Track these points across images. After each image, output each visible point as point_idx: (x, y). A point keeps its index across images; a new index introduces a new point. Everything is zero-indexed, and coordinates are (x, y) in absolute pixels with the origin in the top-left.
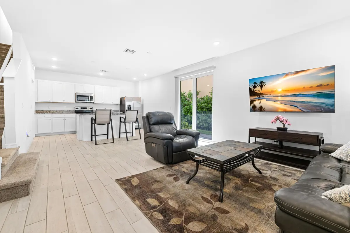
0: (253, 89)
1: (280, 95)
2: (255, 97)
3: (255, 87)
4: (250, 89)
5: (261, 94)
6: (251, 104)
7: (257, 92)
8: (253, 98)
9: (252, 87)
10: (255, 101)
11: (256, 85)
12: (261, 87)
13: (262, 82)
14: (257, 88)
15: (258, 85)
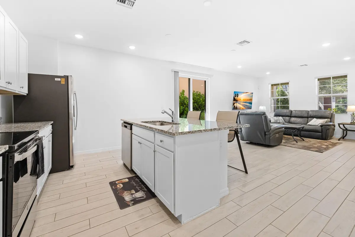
5: (237, 100)
9: (234, 96)
12: (237, 97)
13: (238, 94)
14: (236, 97)
15: (236, 95)
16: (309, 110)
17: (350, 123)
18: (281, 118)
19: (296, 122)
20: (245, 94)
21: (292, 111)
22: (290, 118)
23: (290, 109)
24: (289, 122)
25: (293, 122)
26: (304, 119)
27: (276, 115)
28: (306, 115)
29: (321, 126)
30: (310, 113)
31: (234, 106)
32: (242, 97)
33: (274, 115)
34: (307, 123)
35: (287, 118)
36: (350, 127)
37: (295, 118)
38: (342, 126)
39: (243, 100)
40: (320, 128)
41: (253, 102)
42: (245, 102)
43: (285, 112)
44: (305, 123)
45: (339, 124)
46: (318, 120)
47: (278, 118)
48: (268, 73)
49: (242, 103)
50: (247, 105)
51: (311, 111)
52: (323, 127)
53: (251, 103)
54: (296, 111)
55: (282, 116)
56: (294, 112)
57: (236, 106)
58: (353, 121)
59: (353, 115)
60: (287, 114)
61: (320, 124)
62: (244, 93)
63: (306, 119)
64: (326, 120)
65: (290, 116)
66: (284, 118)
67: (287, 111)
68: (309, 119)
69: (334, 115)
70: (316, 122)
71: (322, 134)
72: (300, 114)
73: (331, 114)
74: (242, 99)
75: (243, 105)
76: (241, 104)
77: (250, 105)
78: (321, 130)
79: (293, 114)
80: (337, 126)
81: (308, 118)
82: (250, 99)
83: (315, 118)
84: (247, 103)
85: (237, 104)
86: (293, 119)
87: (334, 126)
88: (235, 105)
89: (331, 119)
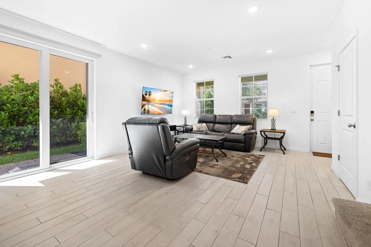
0: (145, 96)
1: (157, 103)
2: (146, 102)
3: (146, 95)
4: (143, 95)
5: (149, 100)
6: (142, 108)
7: (147, 98)
8: (144, 103)
9: (144, 94)
10: (145, 105)
11: (147, 93)
12: (150, 95)
13: (150, 92)
14: (147, 96)
15: (148, 93)
16: (233, 115)
17: (271, 130)
18: (204, 124)
19: (220, 130)
20: (162, 93)
21: (216, 116)
22: (213, 124)
23: (214, 114)
24: (213, 129)
25: (216, 130)
26: (227, 125)
27: (201, 121)
28: (229, 121)
29: (245, 135)
30: (234, 118)
31: (145, 110)
32: (156, 96)
33: (199, 121)
34: (231, 131)
35: (211, 125)
36: (270, 134)
37: (219, 124)
38: (263, 133)
39: (160, 101)
40: (243, 137)
41: (174, 104)
42: (163, 104)
43: (209, 117)
44: (229, 131)
45: (261, 132)
46: (241, 126)
47: (201, 124)
48: (191, 66)
49: (157, 105)
50: (165, 108)
51: (235, 115)
52: (246, 136)
53: (171, 106)
54: (220, 115)
55: (206, 122)
56: (218, 117)
57: (147, 110)
58: (273, 127)
59: (273, 120)
60: (211, 120)
61: (243, 132)
62: (161, 90)
63: (230, 125)
64: (249, 127)
65: (214, 122)
66: (208, 124)
67: (211, 116)
68: (233, 125)
69: (256, 120)
70: (239, 130)
71: (245, 145)
72: (223, 120)
73: (253, 120)
74: (157, 100)
75: (159, 108)
76: (155, 107)
77: (169, 108)
78: (244, 139)
79: (217, 120)
80: (259, 133)
81: (231, 124)
82: (170, 101)
83: (239, 124)
84: (166, 105)
85: (150, 106)
86: (217, 126)
87: (256, 133)
88: (146, 107)
89: (253, 125)
